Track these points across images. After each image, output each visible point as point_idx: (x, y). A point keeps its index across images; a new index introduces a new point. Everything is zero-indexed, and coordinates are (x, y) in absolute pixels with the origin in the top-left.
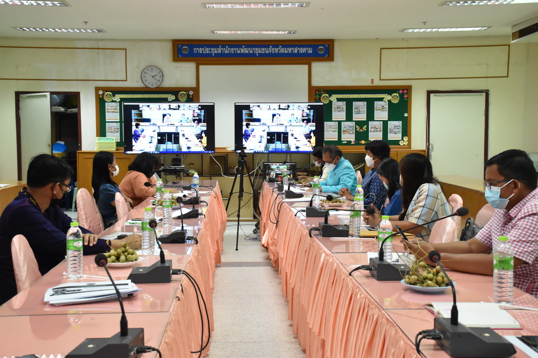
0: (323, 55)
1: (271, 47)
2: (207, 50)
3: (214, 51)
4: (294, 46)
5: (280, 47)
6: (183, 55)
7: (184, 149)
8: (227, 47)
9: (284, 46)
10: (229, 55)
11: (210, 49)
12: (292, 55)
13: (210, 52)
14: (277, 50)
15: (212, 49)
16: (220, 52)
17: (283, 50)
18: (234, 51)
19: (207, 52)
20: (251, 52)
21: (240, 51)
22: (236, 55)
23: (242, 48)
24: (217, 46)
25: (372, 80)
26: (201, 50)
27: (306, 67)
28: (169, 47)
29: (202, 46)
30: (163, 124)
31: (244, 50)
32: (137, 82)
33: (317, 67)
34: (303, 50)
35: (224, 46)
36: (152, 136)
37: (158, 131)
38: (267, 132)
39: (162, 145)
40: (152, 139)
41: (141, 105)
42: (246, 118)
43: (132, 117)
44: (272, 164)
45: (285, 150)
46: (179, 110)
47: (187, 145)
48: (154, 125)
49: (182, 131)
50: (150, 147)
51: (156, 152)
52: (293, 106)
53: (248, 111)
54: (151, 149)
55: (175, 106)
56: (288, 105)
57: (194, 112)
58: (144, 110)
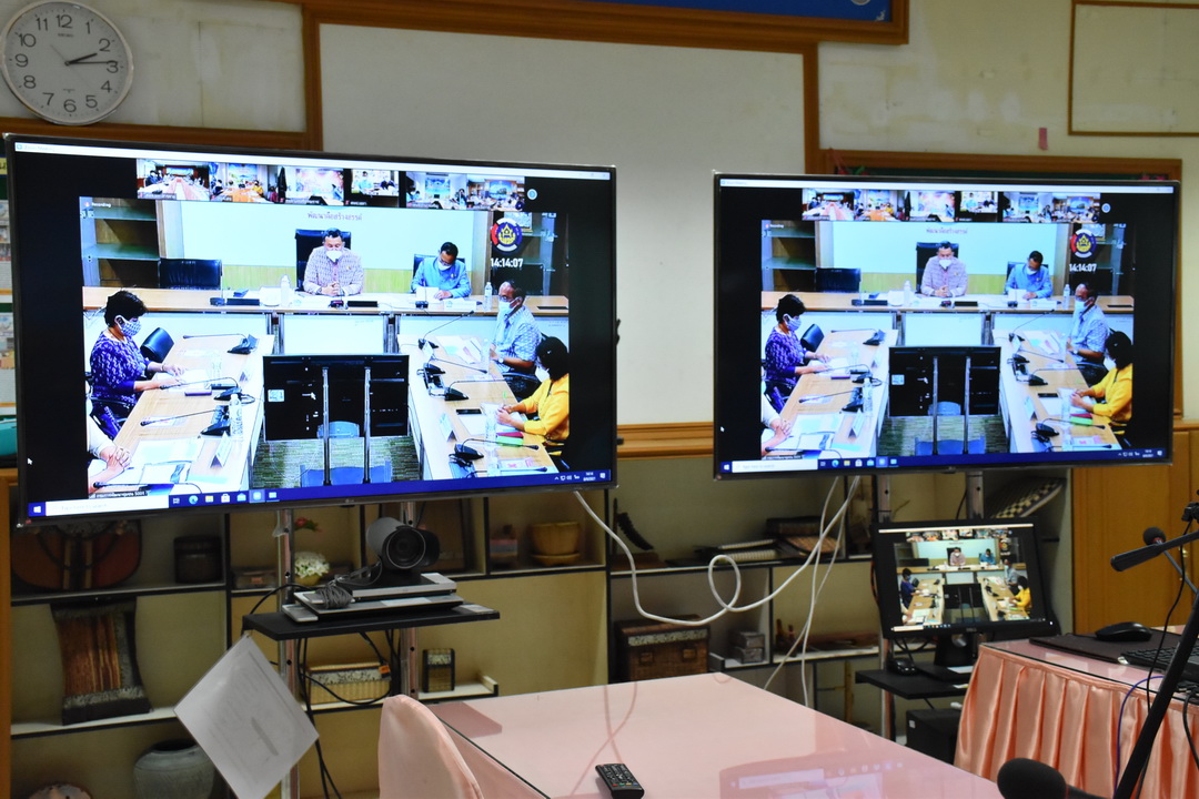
0: (867, 13)
7: (439, 468)
27: (795, 61)
30: (305, 302)
33: (842, 64)
36: (224, 383)
37: (266, 346)
38: (892, 350)
39: (293, 444)
40: (226, 408)
41: (146, 161)
42: (781, 266)
43: (84, 245)
44: (921, 534)
45: (982, 451)
46: (403, 204)
47: (452, 436)
48: (243, 304)
49: (427, 347)
50: (216, 462)
51: (257, 496)
52: (1028, 197)
53: (789, 223)
54: (221, 472)
56: (1001, 194)
57: (500, 222)
58: (172, 197)
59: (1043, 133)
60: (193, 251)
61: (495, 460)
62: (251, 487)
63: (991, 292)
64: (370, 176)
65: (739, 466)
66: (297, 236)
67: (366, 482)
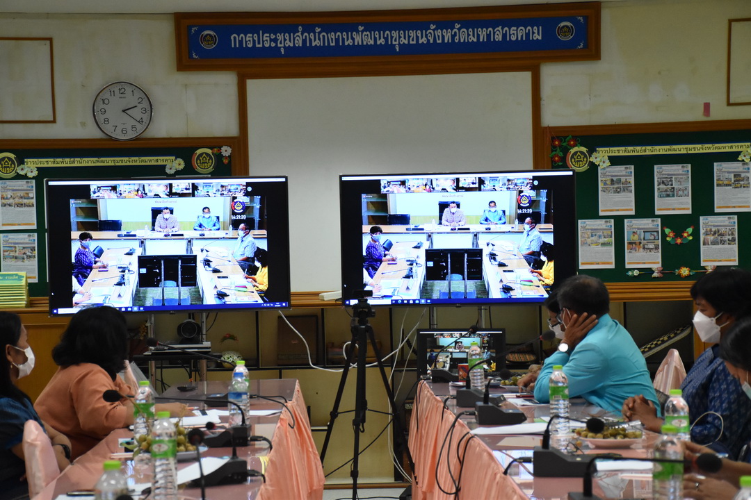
0: (571, 45)
1: (433, 27)
2: (266, 40)
3: (285, 41)
4: (494, 24)
5: (457, 26)
6: (204, 54)
8: (318, 30)
9: (466, 25)
10: (324, 51)
11: (273, 37)
12: (488, 46)
13: (273, 45)
14: (448, 35)
15: (280, 37)
16: (299, 43)
17: (465, 35)
18: (337, 40)
19: (267, 45)
20: (381, 41)
21: (353, 39)
22: (341, 50)
23: (358, 31)
24: (292, 29)
25: (707, 107)
26: (249, 40)
27: (527, 76)
28: (165, 32)
29: (253, 29)
30: (155, 235)
31: (362, 38)
32: (83, 124)
33: (555, 76)
34: (517, 33)
35: (309, 28)
36: (123, 266)
37: (139, 252)
38: (426, 250)
39: (150, 289)
40: (124, 275)
41: (94, 185)
42: (372, 214)
43: (72, 217)
44: (442, 335)
45: (474, 297)
46: (194, 196)
47: (216, 287)
48: (130, 236)
49: (205, 251)
50: (120, 296)
51: (136, 309)
52: (494, 179)
53: (375, 195)
54: (122, 299)
55: (185, 187)
56: (480, 178)
57: (235, 201)
58: (103, 198)
59: (708, 105)
60: (111, 217)
61: (234, 297)
62: (133, 305)
64: (180, 186)
66: (152, 210)
67: (179, 304)
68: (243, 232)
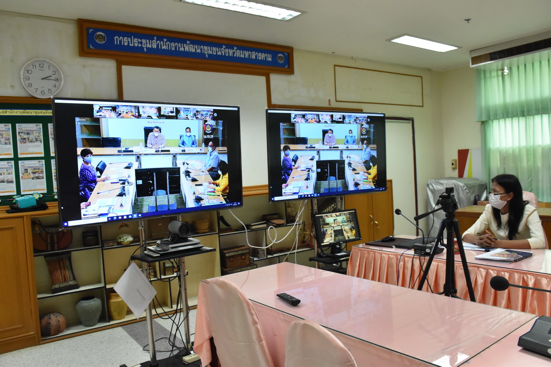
0: (283, 65)
1: (224, 47)
2: (135, 42)
3: (147, 44)
4: (251, 50)
5: (235, 48)
6: (97, 46)
7: (191, 204)
8: (165, 40)
9: (240, 48)
10: (168, 52)
11: (140, 41)
12: (248, 61)
13: (140, 45)
14: (231, 52)
15: (144, 41)
16: (155, 46)
17: (239, 54)
18: (176, 47)
19: (136, 45)
20: (199, 51)
21: (184, 48)
22: (177, 53)
23: (187, 44)
24: (150, 37)
26: (125, 41)
27: (264, 79)
28: (70, 34)
29: (128, 35)
31: (189, 48)
32: (12, 87)
33: (277, 80)
34: (261, 56)
35: (160, 38)
37: (136, 166)
38: (317, 161)
39: (145, 198)
40: (124, 187)
41: (97, 105)
42: (286, 137)
43: (77, 134)
44: (327, 216)
45: (341, 190)
46: (177, 118)
47: (194, 193)
48: (128, 152)
49: (186, 164)
50: (121, 205)
51: (135, 216)
52: (350, 117)
53: (288, 124)
54: (123, 208)
55: (170, 111)
56: (343, 115)
57: (206, 123)
58: (105, 117)
59: (329, 101)
60: (112, 135)
61: (207, 200)
62: (133, 213)
63: (342, 144)
64: (167, 109)
65: (276, 199)
66: (145, 129)
67: (169, 209)
68: (211, 148)
